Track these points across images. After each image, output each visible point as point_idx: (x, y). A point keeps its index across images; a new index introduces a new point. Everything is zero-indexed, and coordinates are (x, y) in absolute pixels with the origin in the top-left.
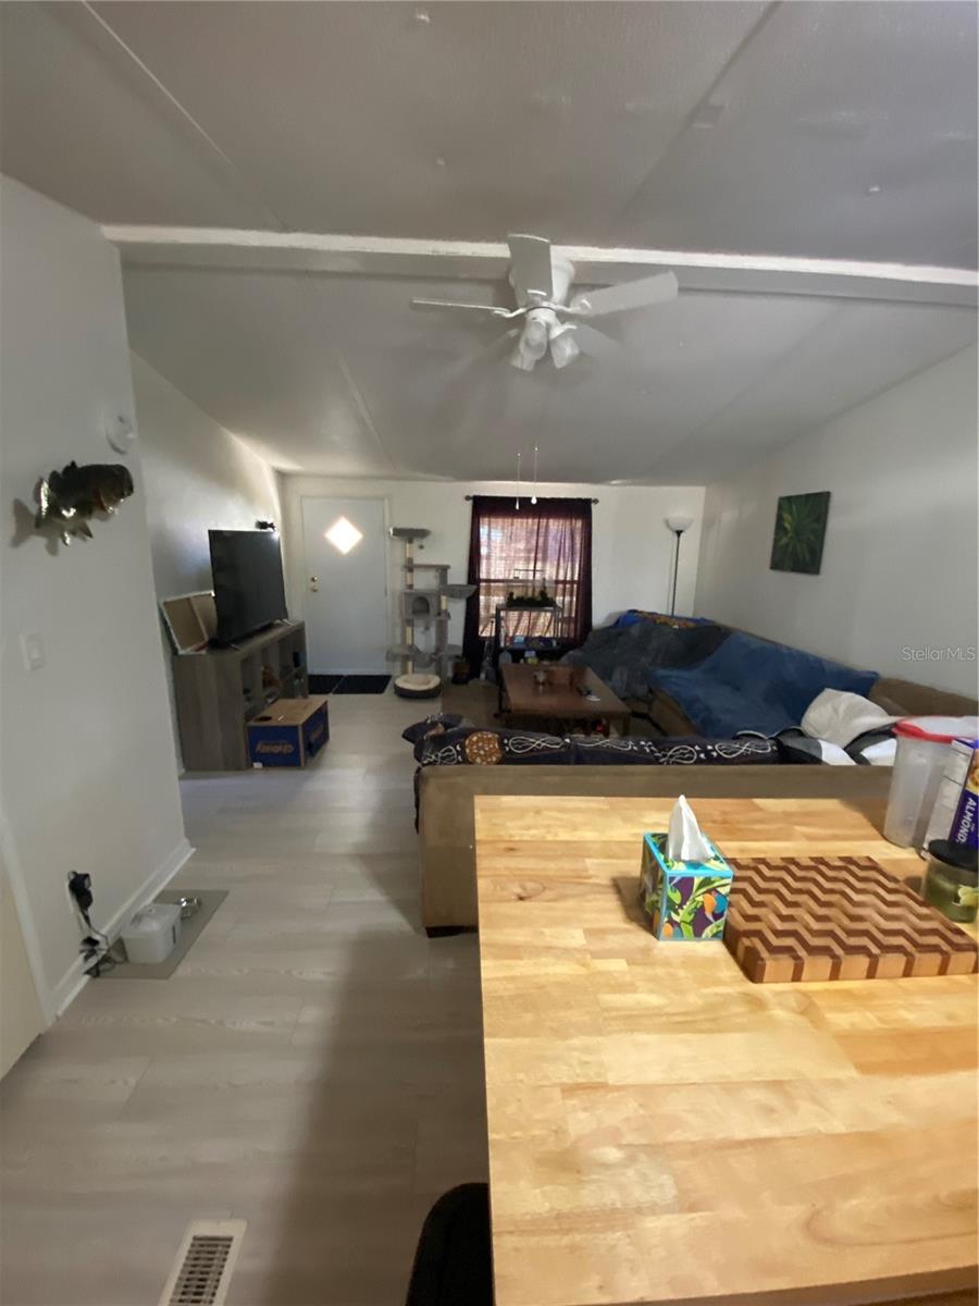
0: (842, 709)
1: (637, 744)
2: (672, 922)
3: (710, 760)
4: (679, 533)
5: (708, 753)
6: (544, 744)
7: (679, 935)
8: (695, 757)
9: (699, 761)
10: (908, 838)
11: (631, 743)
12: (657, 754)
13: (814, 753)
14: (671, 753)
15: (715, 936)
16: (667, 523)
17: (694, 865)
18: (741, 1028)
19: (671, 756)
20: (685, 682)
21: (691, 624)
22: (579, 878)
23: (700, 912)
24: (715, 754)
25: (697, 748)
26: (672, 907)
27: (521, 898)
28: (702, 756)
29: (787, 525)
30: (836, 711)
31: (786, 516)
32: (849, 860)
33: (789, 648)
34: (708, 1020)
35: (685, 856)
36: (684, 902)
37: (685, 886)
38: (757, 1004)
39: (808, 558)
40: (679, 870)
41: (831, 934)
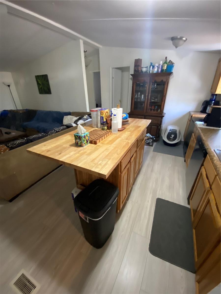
0: (69, 118)
1: (41, 134)
2: (85, 143)
3: (57, 132)
4: (9, 86)
5: (56, 131)
6: (20, 142)
7: (85, 145)
8: (54, 132)
9: (55, 133)
10: (96, 127)
11: (40, 134)
12: (47, 135)
13: (71, 125)
14: (49, 134)
15: (89, 143)
16: (4, 83)
17: (84, 133)
18: (99, 148)
19: (50, 134)
20: (33, 124)
21: (25, 111)
22: (65, 148)
23: (87, 140)
24: (57, 131)
25: (54, 131)
26: (84, 141)
27: (60, 154)
28: (55, 132)
29: (40, 83)
30: (68, 119)
31: (39, 80)
32: (91, 131)
33: (52, 111)
34: (96, 150)
35: (83, 133)
36: (85, 139)
37: (85, 137)
38: (99, 146)
39: (48, 90)
40: (83, 135)
41: (99, 136)
